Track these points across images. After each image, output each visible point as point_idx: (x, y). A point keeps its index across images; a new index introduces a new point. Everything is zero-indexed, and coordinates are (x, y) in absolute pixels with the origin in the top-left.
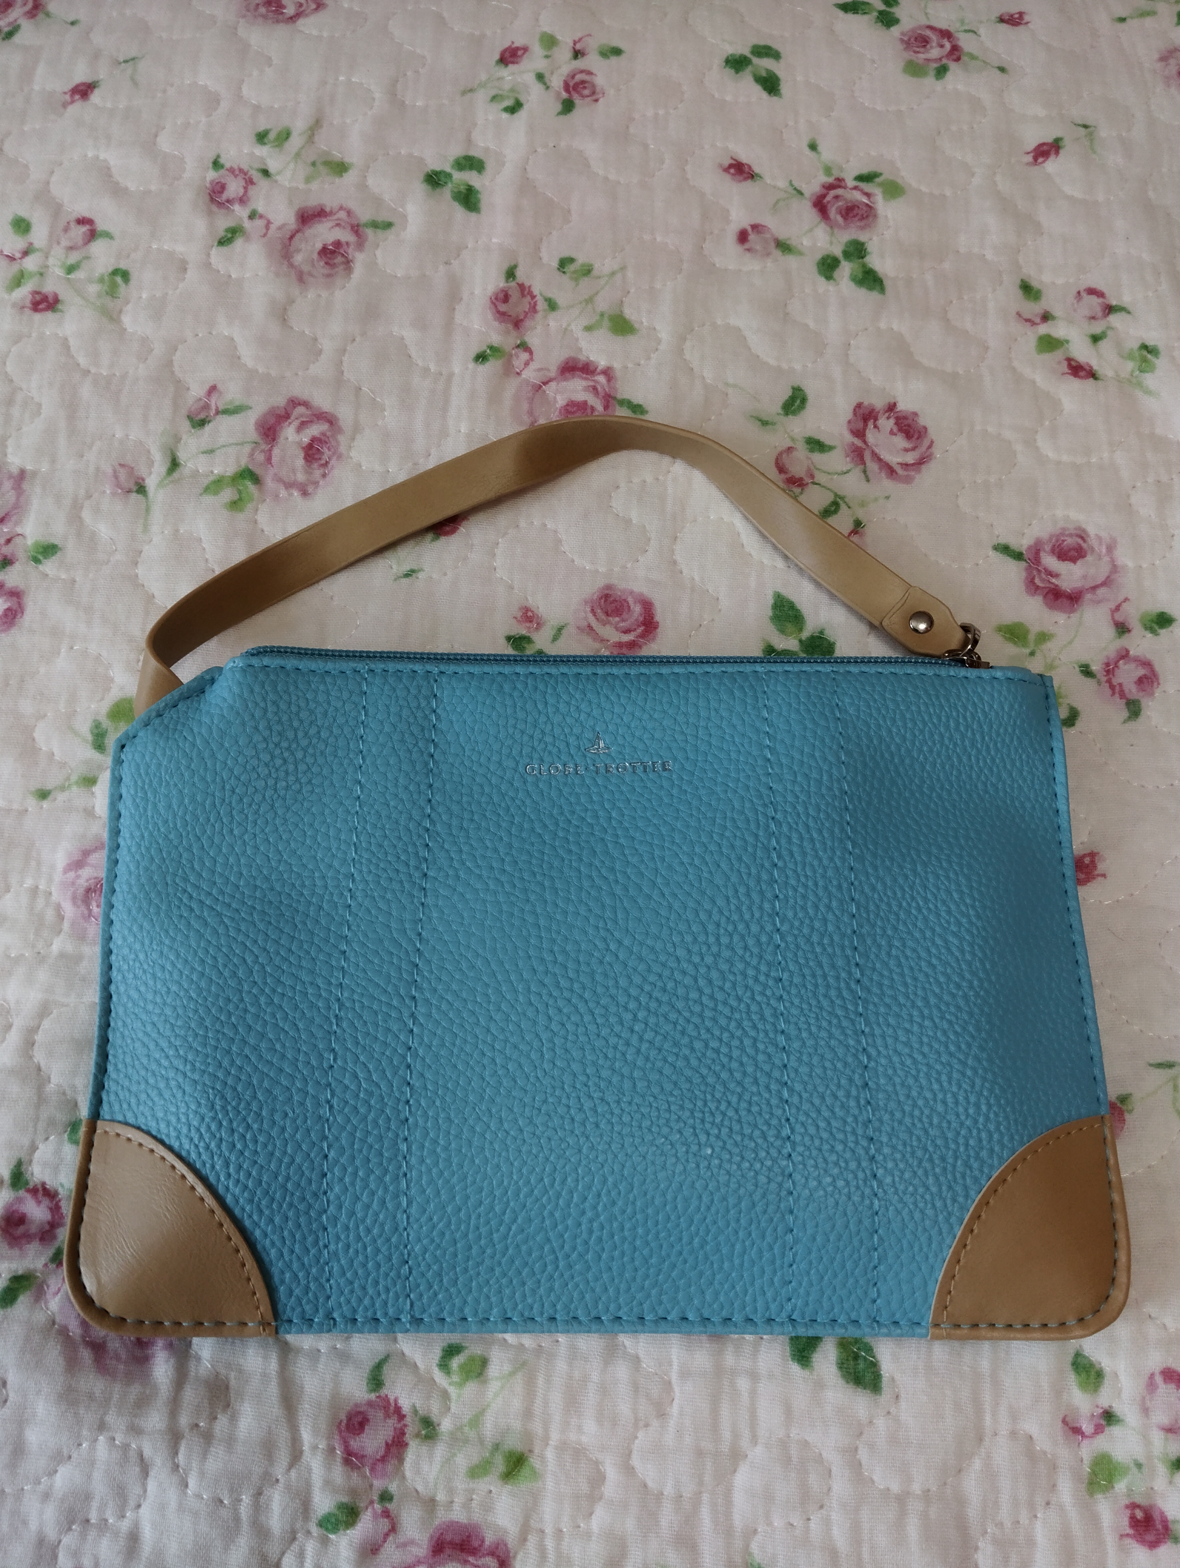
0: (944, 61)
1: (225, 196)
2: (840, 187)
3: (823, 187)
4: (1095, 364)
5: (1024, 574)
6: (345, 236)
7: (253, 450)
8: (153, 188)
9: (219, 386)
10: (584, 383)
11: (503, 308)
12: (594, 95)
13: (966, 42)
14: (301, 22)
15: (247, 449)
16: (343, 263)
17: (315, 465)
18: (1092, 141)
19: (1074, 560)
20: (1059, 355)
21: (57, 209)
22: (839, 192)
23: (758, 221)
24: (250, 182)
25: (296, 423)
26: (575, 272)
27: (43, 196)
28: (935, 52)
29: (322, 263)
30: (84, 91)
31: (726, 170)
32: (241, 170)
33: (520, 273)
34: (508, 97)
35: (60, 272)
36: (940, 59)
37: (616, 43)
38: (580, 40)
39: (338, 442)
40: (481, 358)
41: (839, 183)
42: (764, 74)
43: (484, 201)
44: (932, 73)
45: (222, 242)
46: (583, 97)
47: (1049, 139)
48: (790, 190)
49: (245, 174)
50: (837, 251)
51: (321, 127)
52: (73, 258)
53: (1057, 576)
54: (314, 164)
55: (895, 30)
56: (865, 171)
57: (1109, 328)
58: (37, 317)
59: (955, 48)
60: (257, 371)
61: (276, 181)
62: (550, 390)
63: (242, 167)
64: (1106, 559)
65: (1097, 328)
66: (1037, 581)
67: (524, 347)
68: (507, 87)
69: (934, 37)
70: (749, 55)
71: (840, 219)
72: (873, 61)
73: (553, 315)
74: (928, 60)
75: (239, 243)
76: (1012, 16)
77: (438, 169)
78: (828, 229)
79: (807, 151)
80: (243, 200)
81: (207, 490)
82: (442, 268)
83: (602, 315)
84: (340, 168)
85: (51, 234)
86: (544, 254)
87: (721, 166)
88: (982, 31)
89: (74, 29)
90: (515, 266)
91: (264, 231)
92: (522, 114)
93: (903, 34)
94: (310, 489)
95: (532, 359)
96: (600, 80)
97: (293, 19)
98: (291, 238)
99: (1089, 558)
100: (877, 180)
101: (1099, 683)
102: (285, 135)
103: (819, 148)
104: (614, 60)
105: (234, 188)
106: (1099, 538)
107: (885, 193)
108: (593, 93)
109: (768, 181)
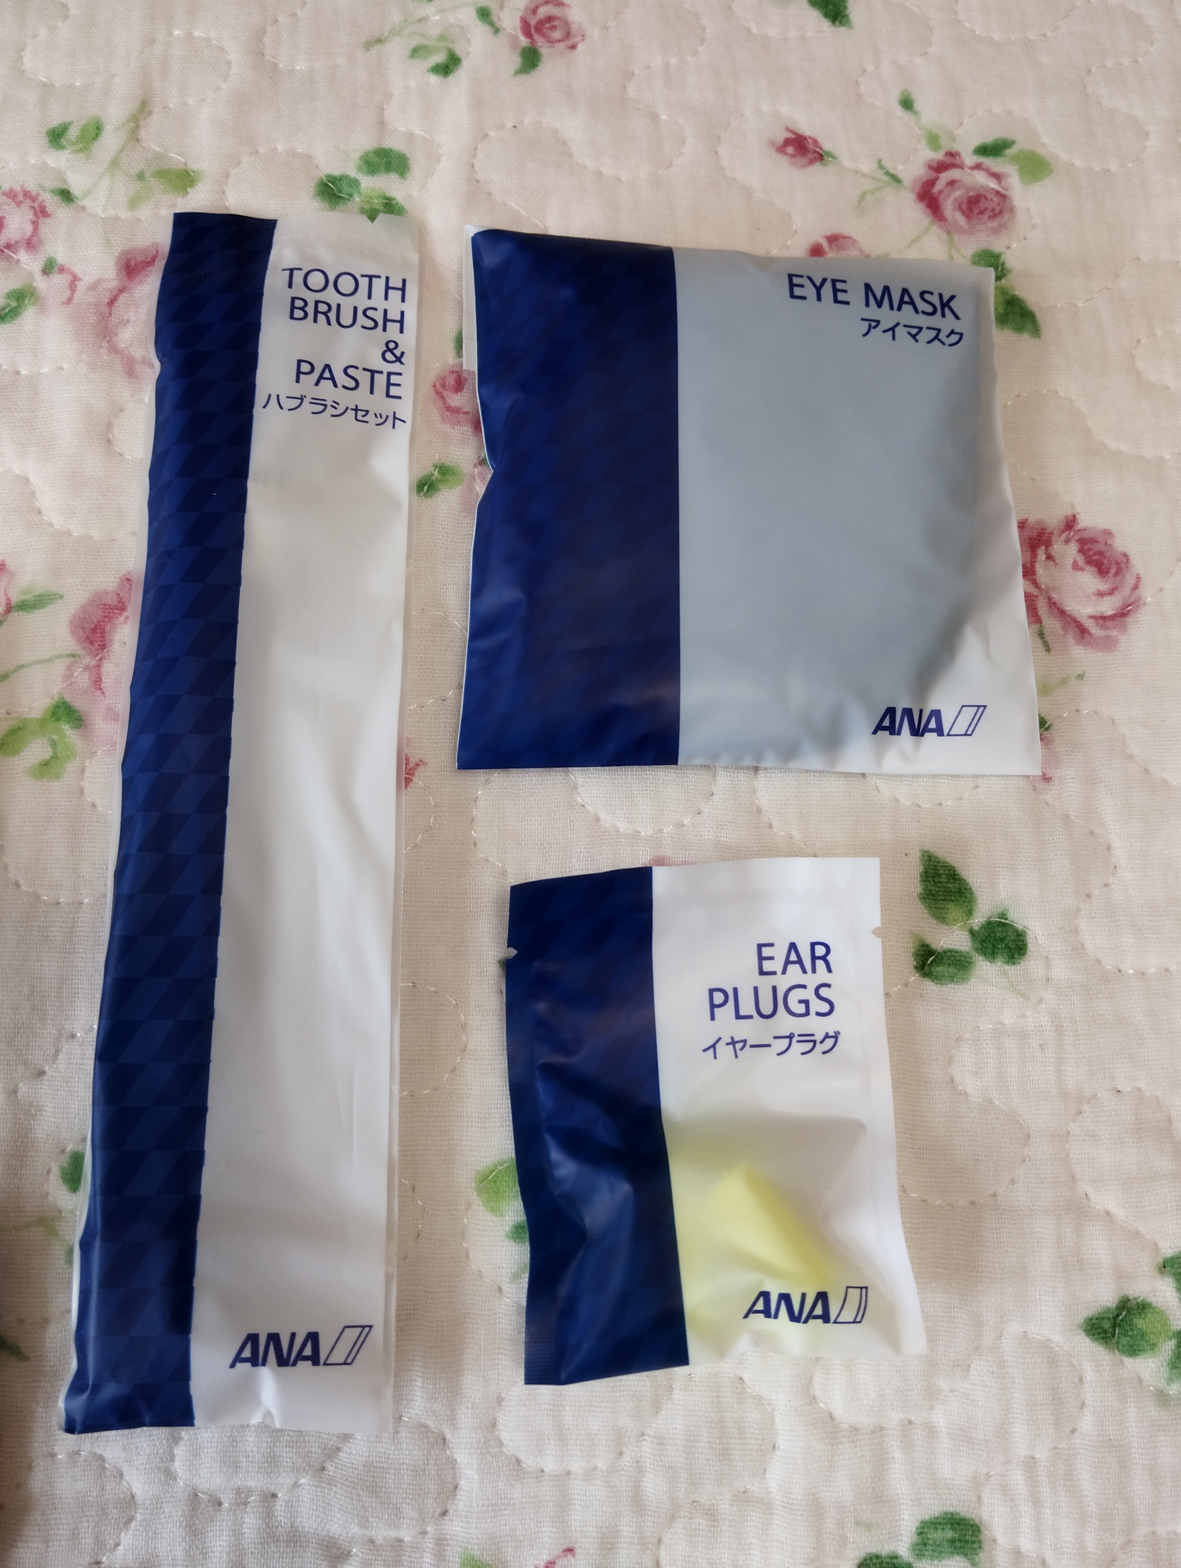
2: (954, 166)
3: (930, 167)
7: (70, 668)
9: (9, 563)
11: (454, 400)
12: (570, 39)
15: (61, 667)
22: (953, 174)
23: (838, 233)
24: (41, 212)
31: (781, 149)
32: (26, 194)
34: (438, 49)
40: (425, 486)
41: (950, 161)
46: (552, 42)
48: (880, 174)
49: (34, 200)
51: (150, 113)
54: (141, 176)
56: (988, 139)
60: (69, 534)
61: (83, 209)
63: (28, 187)
68: (434, 32)
71: (960, 219)
75: (29, 315)
77: (336, 173)
78: (944, 235)
79: (899, 111)
80: (31, 244)
84: (183, 180)
87: (772, 143)
91: (68, 293)
92: (462, 76)
96: (576, 15)
98: (112, 302)
100: (1008, 152)
102: (94, 131)
103: (917, 106)
105: (17, 223)
107: (1022, 172)
108: (568, 35)
109: (846, 163)
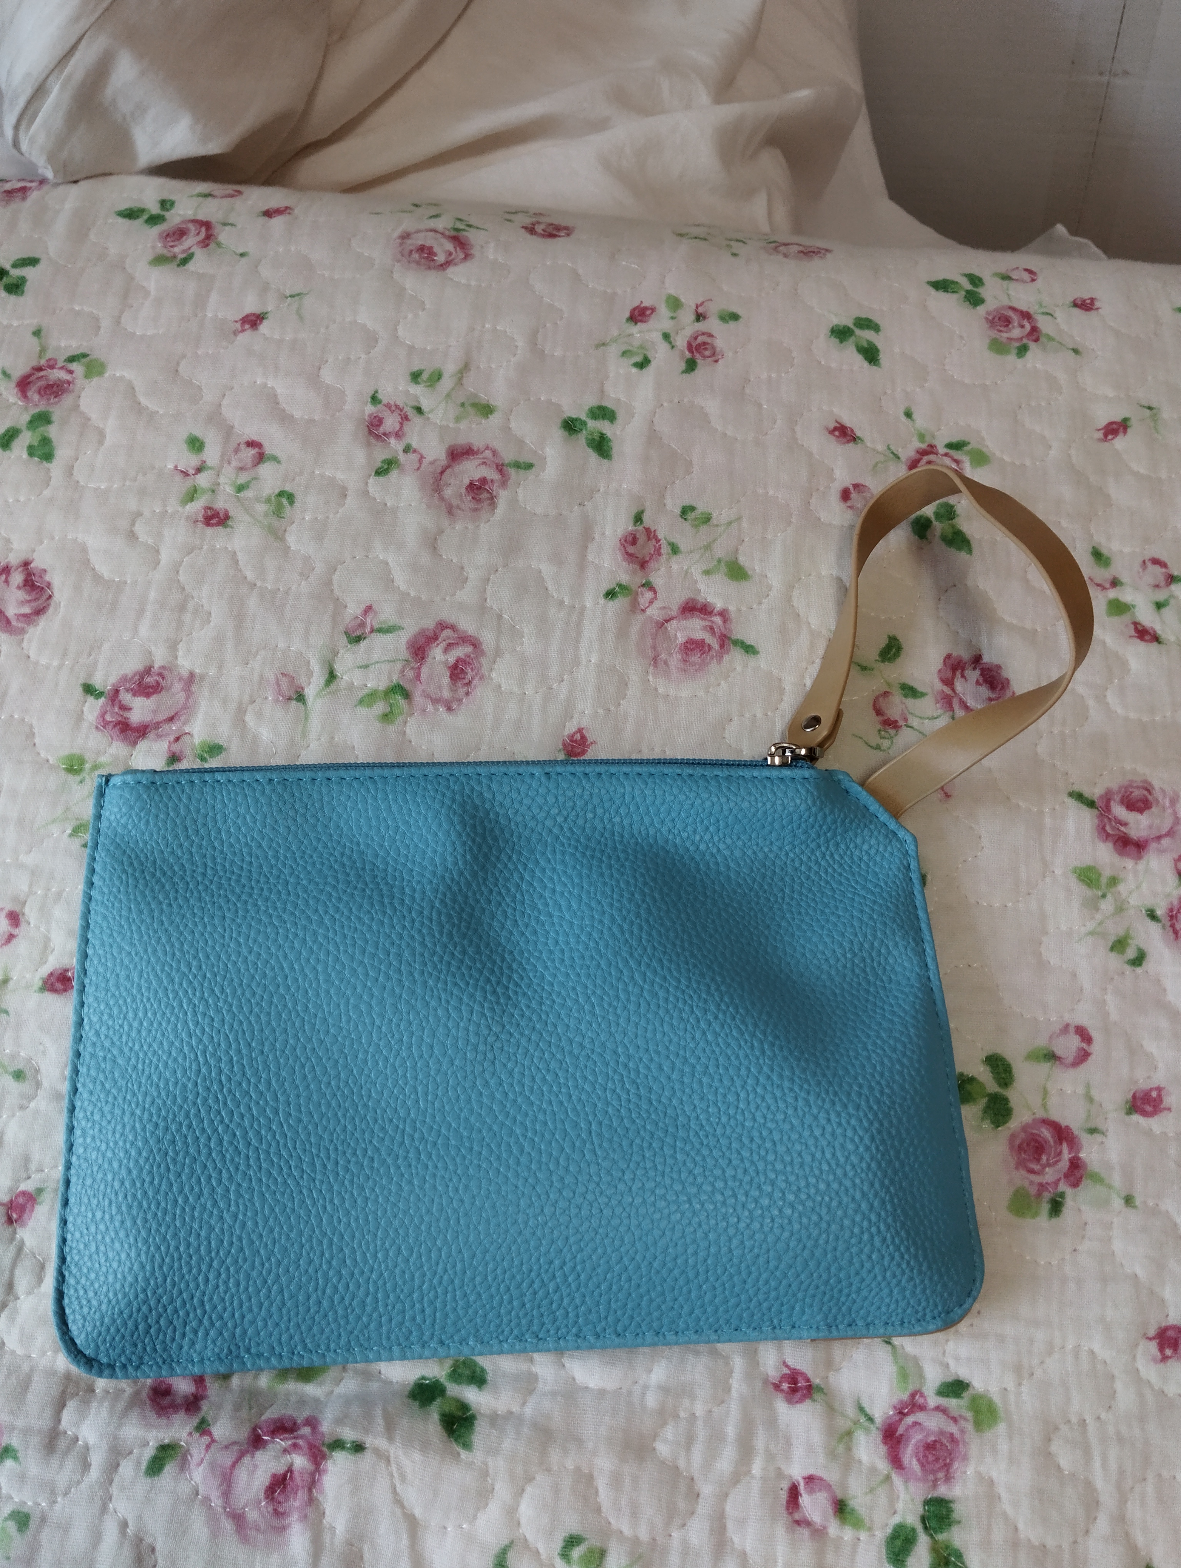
0: (1025, 341)
1: (382, 430)
2: (932, 453)
3: (918, 452)
4: (1158, 629)
5: (1096, 821)
6: (490, 474)
7: (404, 667)
8: (316, 418)
9: (374, 606)
10: (703, 623)
11: (631, 549)
12: (715, 356)
13: (1043, 323)
14: (451, 270)
15: (399, 666)
16: (488, 499)
17: (460, 684)
18: (1155, 421)
19: (1141, 811)
20: (1126, 618)
21: (228, 431)
22: (932, 457)
23: (860, 481)
24: (405, 418)
25: (444, 644)
26: (696, 519)
27: (215, 417)
28: (1016, 332)
29: (470, 498)
30: (253, 321)
31: (832, 432)
32: (397, 407)
33: (647, 518)
34: (638, 354)
35: (229, 490)
36: (1021, 339)
37: (734, 309)
38: (702, 304)
39: (480, 663)
40: (610, 594)
41: (931, 450)
42: (865, 345)
43: (616, 448)
44: (1015, 351)
45: (379, 472)
46: (704, 357)
47: (1118, 419)
48: (888, 453)
49: (401, 410)
50: (930, 512)
51: (470, 370)
52: (243, 478)
53: (1125, 824)
54: (463, 405)
55: (981, 310)
56: (954, 440)
57: (1172, 596)
58: (209, 531)
59: (1034, 330)
60: (409, 594)
61: (428, 419)
62: (672, 626)
63: (398, 403)
64: (1169, 811)
65: (1161, 596)
66: (1108, 828)
67: (648, 586)
68: (636, 343)
69: (1015, 317)
70: (851, 326)
72: (961, 337)
73: (674, 558)
74: (1010, 339)
75: (394, 474)
76: (1084, 301)
77: (574, 416)
79: (903, 418)
80: (398, 435)
81: (361, 702)
82: (576, 508)
83: (719, 561)
84: (486, 410)
85: (223, 455)
86: (668, 502)
87: (826, 428)
88: (1058, 314)
89: (244, 260)
90: (643, 512)
91: (417, 465)
92: (651, 369)
93: (988, 313)
94: (454, 706)
95: (656, 598)
96: (719, 343)
97: (444, 266)
98: (442, 473)
99: (1154, 809)
100: (965, 448)
101: (1164, 927)
102: (437, 376)
103: (914, 416)
104: (732, 324)
105: (391, 422)
106: (1163, 791)
107: (972, 461)
108: (714, 354)
109: (869, 444)
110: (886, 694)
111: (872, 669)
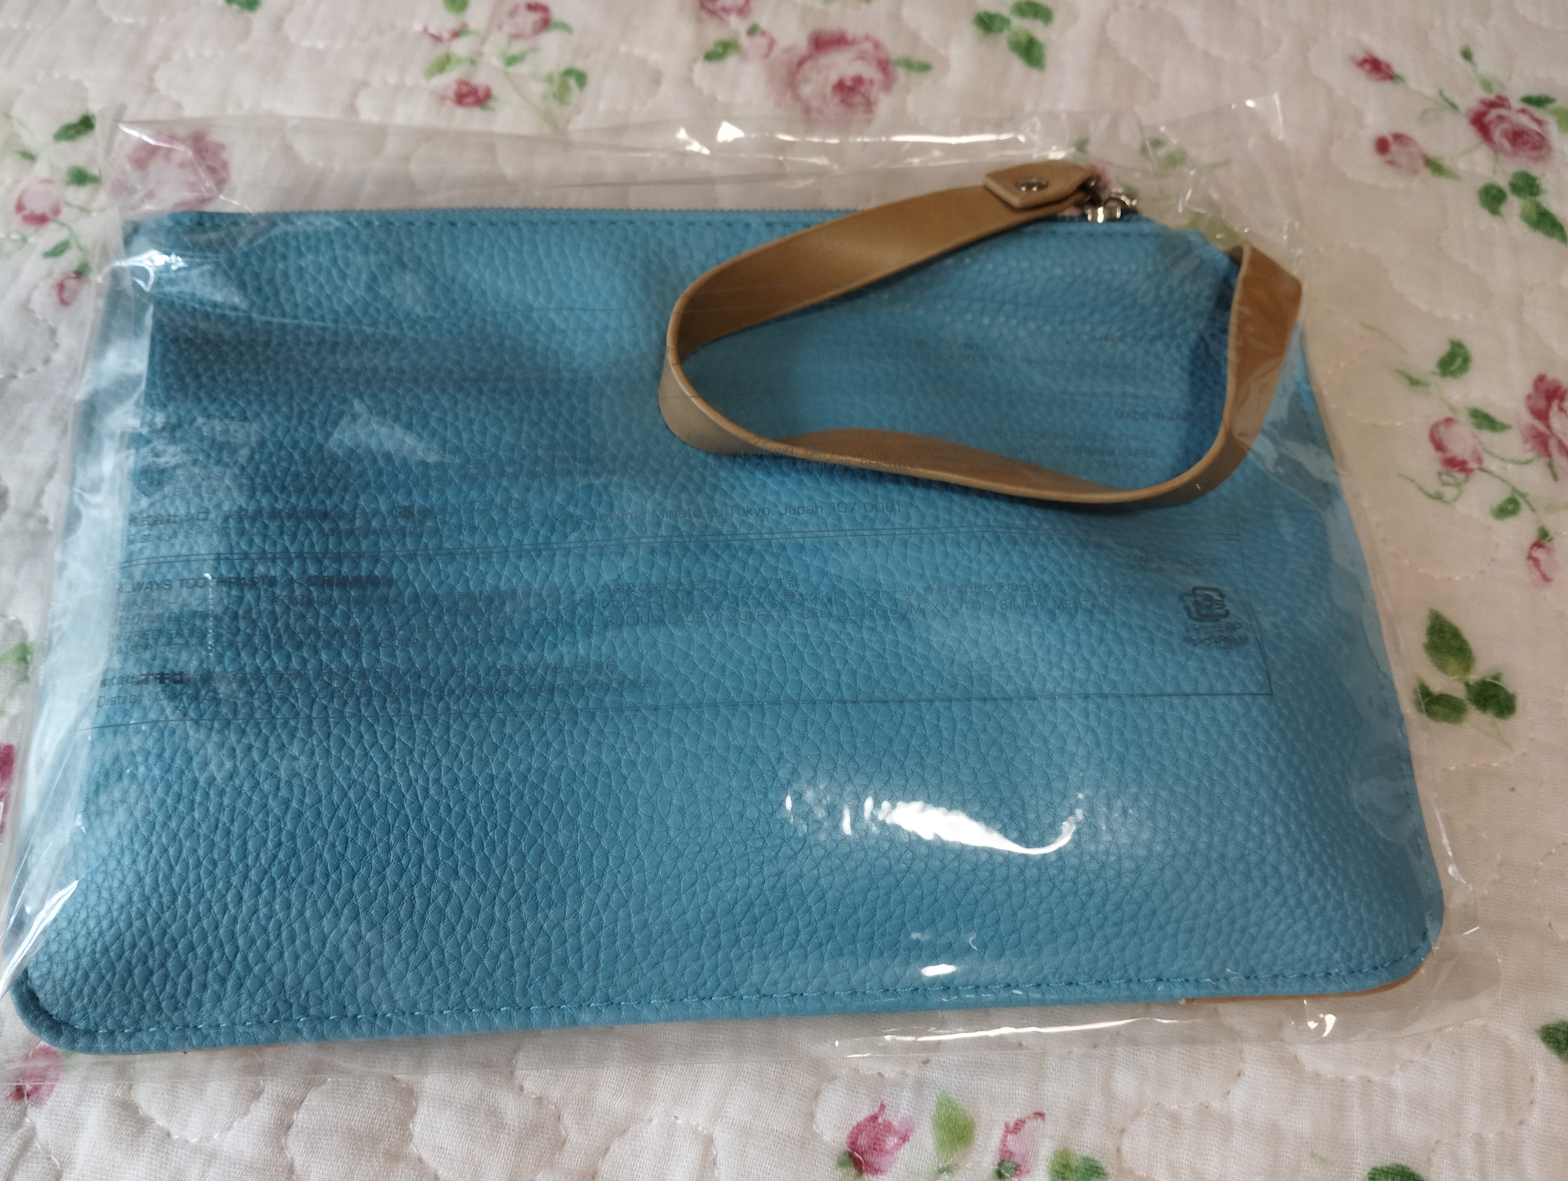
1: (719, 4)
2: (1503, 106)
3: (1483, 103)
6: (869, 72)
16: (863, 105)
22: (1503, 112)
23: (1401, 130)
26: (1164, 157)
29: (837, 101)
31: (1360, 65)
33: (1093, 146)
35: (496, 62)
43: (1051, 56)
45: (710, 57)
48: (1440, 100)
50: (1503, 182)
52: (517, 48)
56: (1535, 92)
58: (461, 111)
71: (1506, 144)
75: (732, 61)
77: (992, 11)
78: (1491, 153)
79: (1460, 60)
80: (741, 11)
85: (492, 17)
86: (1123, 133)
87: (1353, 59)
90: (1088, 137)
91: (766, 50)
98: (801, 64)
100: (1551, 107)
103: (1476, 58)
107: (1560, 122)
109: (1413, 85)
110: (1449, 421)
111: (1426, 385)
